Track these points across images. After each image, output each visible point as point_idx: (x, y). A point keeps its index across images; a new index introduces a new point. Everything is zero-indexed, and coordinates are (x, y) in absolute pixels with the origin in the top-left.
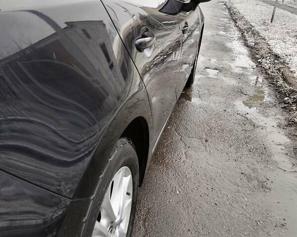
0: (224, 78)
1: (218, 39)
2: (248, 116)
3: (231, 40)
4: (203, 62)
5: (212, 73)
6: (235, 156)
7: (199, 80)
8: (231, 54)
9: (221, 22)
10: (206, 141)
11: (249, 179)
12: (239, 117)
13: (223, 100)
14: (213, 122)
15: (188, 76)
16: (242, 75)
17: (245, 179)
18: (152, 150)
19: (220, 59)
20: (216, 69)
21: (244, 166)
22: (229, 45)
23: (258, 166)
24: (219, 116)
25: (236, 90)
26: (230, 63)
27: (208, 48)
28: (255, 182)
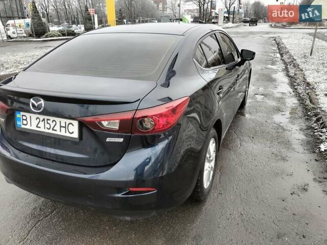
0: (268, 101)
1: (266, 72)
2: (281, 124)
3: (276, 72)
4: (253, 91)
5: (259, 98)
6: (269, 145)
7: (250, 103)
8: (275, 83)
9: (270, 58)
10: (253, 138)
11: (276, 156)
12: (275, 125)
13: (265, 115)
14: (258, 127)
15: (241, 100)
16: (282, 98)
17: (273, 156)
18: (223, 137)
19: (266, 88)
20: (262, 95)
21: (274, 150)
22: (274, 76)
23: (282, 150)
24: (262, 124)
25: (275, 108)
26: (274, 91)
27: (258, 80)
28: (280, 157)
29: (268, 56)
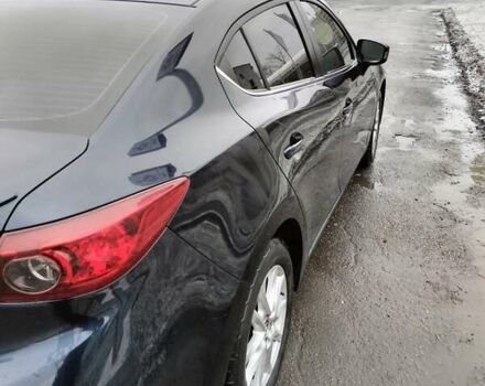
0: (421, 150)
1: (420, 84)
2: (448, 207)
3: (441, 83)
4: (393, 126)
5: (404, 142)
6: (421, 261)
7: (384, 155)
8: (438, 109)
10: (385, 242)
11: (436, 288)
12: (435, 208)
13: (415, 185)
14: (397, 215)
15: (365, 147)
16: (452, 143)
17: (430, 290)
19: (419, 119)
20: (412, 136)
21: (433, 276)
22: (437, 93)
23: (450, 273)
24: (406, 207)
25: (437, 168)
26: (435, 126)
27: (403, 102)
28: (443, 293)
29: (427, 49)
